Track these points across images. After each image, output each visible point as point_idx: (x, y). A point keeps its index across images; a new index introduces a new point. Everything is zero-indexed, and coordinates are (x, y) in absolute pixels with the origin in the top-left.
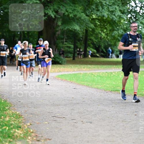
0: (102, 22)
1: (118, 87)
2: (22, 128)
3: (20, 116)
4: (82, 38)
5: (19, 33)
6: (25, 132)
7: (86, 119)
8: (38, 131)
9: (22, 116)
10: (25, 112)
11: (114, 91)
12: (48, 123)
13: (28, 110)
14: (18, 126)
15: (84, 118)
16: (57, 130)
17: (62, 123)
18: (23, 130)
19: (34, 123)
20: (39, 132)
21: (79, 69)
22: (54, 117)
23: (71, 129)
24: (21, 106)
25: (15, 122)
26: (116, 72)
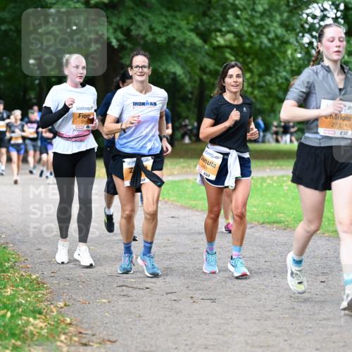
0: (241, 54)
1: (279, 213)
2: (44, 313)
3: (39, 284)
4: (192, 93)
5: (37, 82)
6: (52, 323)
7: (201, 291)
8: (84, 321)
9: (44, 283)
10: (53, 274)
11: (269, 223)
12: (109, 302)
13: (59, 270)
14: (36, 309)
15: (196, 290)
16: (130, 320)
17: (143, 301)
18: (46, 318)
19: (73, 302)
20: (86, 322)
21: (184, 170)
22: (124, 288)
23: (165, 317)
24: (42, 260)
25: (29, 299)
26: (275, 178)
